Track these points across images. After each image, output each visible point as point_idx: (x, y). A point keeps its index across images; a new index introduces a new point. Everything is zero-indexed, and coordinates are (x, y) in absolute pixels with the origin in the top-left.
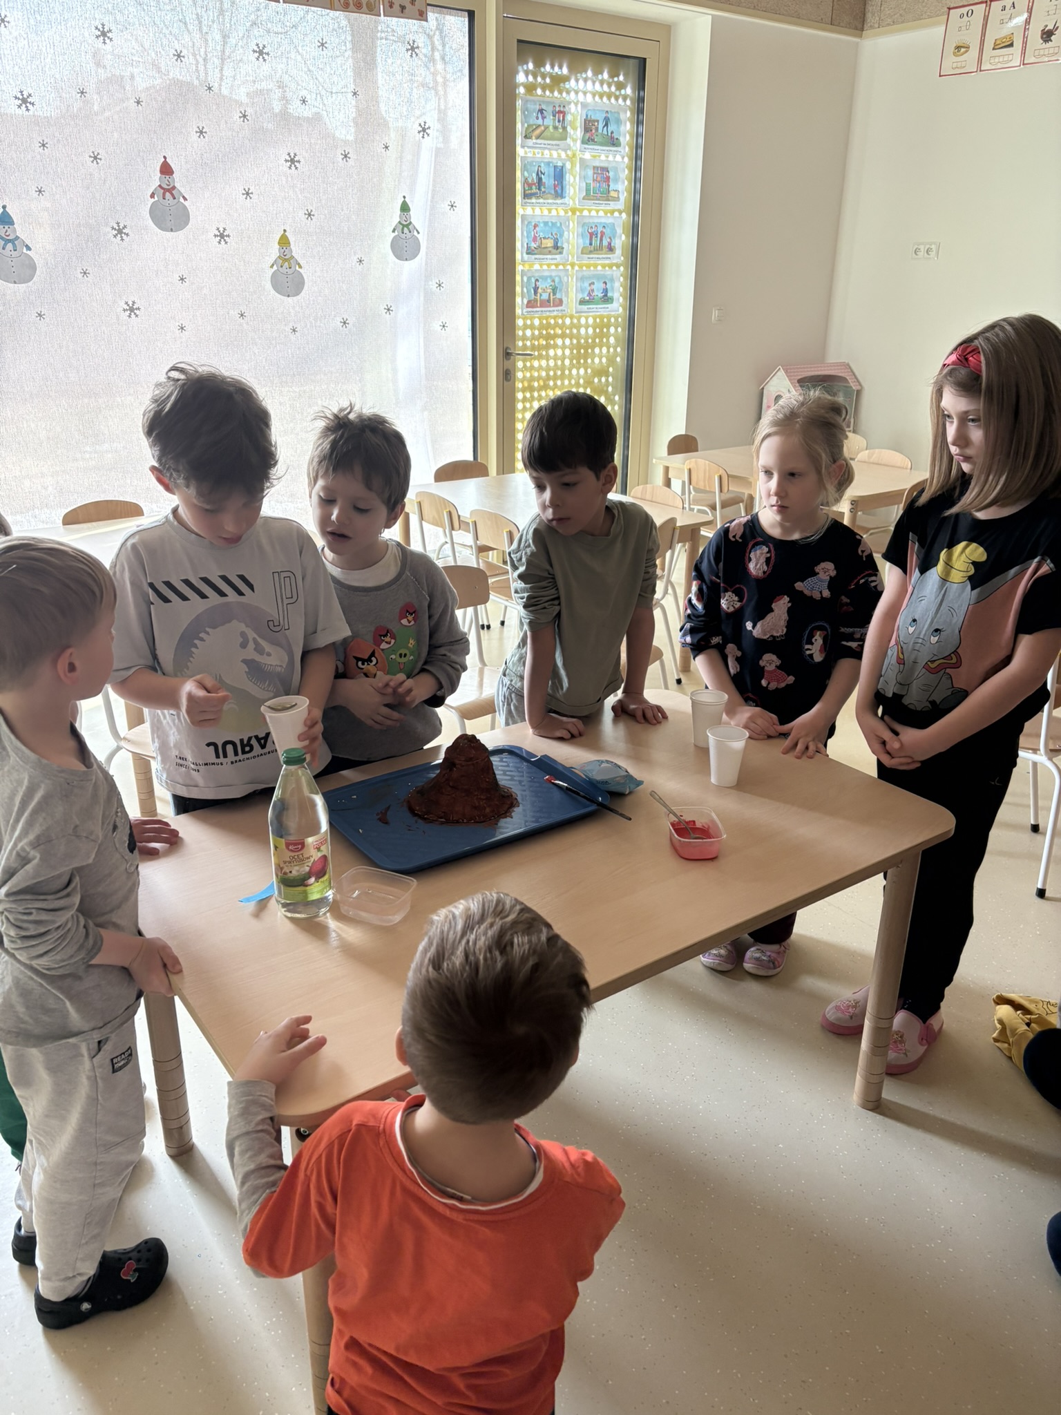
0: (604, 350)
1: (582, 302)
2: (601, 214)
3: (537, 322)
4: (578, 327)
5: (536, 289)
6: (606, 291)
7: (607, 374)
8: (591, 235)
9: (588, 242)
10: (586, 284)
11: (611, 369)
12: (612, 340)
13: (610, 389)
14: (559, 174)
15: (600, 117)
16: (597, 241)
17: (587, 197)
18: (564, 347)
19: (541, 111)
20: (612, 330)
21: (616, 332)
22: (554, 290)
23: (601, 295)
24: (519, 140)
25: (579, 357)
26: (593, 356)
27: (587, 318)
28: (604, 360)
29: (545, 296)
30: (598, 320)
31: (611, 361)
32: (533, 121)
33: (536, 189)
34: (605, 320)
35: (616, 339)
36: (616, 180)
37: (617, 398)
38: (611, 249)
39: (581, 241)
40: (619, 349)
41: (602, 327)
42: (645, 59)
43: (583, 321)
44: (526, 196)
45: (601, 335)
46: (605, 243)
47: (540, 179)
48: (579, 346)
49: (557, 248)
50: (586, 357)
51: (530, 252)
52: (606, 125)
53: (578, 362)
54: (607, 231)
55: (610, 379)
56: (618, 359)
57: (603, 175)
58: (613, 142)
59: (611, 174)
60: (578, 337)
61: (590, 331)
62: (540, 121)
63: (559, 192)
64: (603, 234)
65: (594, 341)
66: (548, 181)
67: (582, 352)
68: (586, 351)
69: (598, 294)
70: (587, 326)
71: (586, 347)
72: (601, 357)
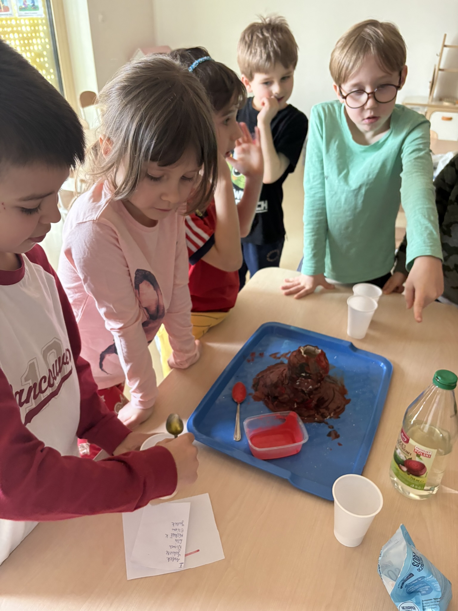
0: (39, 40)
4: (21, 26)
6: (34, 2)
7: (43, 56)
11: (45, 53)
12: (42, 34)
13: (47, 65)
20: (41, 28)
21: (43, 29)
23: (31, 4)
25: (25, 45)
26: (33, 44)
27: (25, 19)
28: (40, 47)
30: (32, 22)
31: (44, 48)
34: (36, 22)
35: (45, 33)
37: (52, 71)
40: (47, 40)
43: (23, 22)
45: (35, 31)
48: (24, 39)
50: (29, 44)
55: (46, 59)
56: (48, 47)
60: (22, 32)
61: (28, 29)
65: (32, 35)
67: (26, 42)
68: (28, 42)
69: (29, 3)
70: (26, 25)
71: (28, 39)
72: (38, 45)
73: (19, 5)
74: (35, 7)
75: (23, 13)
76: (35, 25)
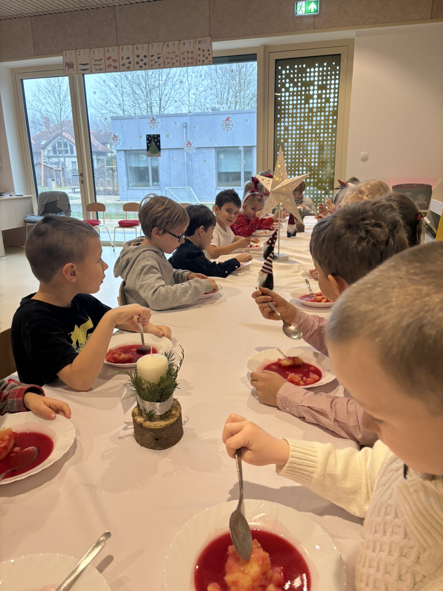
12: (328, 168)
42: (341, 54)
55: (328, 184)
61: (317, 164)
65: (319, 169)
67: (312, 172)
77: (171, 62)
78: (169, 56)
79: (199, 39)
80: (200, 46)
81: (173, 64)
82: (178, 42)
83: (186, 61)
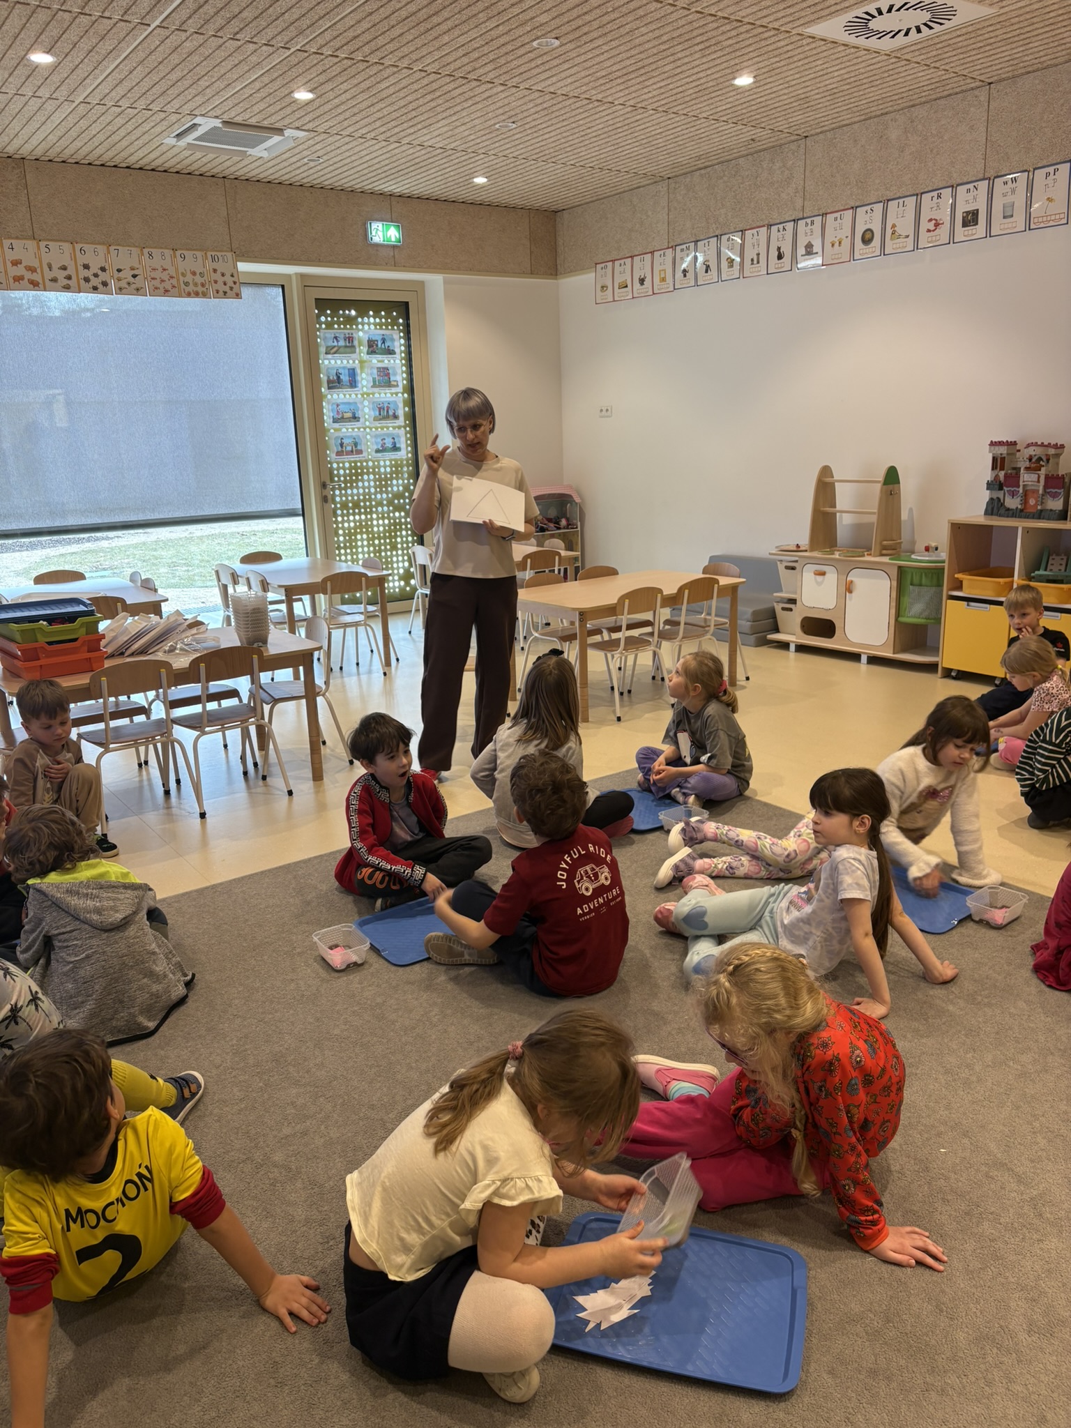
0: (400, 482)
1: (378, 451)
2: (389, 395)
3: (347, 465)
4: (379, 467)
5: (342, 445)
6: (394, 444)
7: (404, 498)
8: (380, 409)
9: (377, 413)
10: (379, 440)
12: (406, 475)
14: (352, 373)
15: (379, 338)
16: (385, 413)
17: (374, 386)
18: (369, 481)
19: (336, 338)
20: (405, 469)
21: (408, 470)
22: (356, 444)
23: (390, 446)
24: (322, 356)
25: (381, 486)
26: (392, 485)
27: (385, 461)
28: (401, 488)
29: (349, 448)
30: (393, 462)
32: (330, 343)
33: (335, 383)
34: (398, 462)
36: (395, 374)
38: (395, 417)
39: (372, 413)
41: (397, 466)
42: (407, 304)
43: (382, 463)
44: (329, 388)
45: (397, 472)
46: (391, 413)
47: (339, 377)
48: (380, 480)
49: (355, 418)
50: (386, 486)
51: (335, 421)
52: (384, 342)
53: (381, 490)
54: (391, 406)
57: (385, 373)
58: (390, 352)
59: (390, 371)
60: (379, 473)
61: (388, 470)
62: (336, 344)
63: (353, 384)
64: (388, 408)
65: (392, 476)
66: (345, 378)
67: (383, 483)
68: (386, 483)
69: (389, 444)
70: (385, 467)
71: (386, 479)
72: (398, 486)
73: (375, 447)
74: (395, 448)
75: (379, 455)
76: (396, 466)
77: (161, 286)
78: (157, 274)
79: (213, 254)
80: (215, 265)
81: (167, 291)
82: (172, 252)
83: (191, 288)
